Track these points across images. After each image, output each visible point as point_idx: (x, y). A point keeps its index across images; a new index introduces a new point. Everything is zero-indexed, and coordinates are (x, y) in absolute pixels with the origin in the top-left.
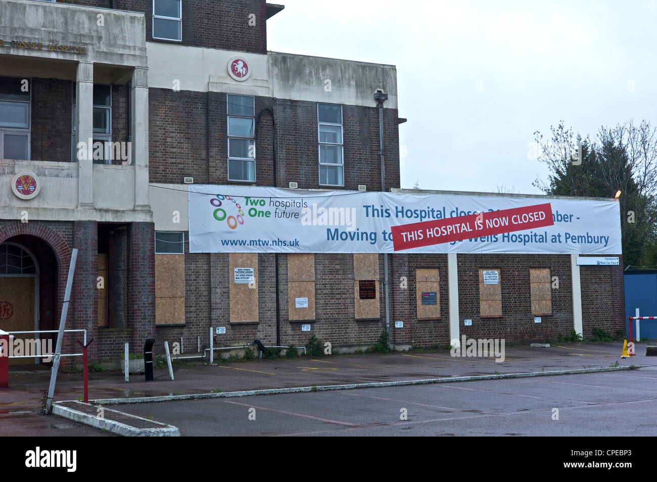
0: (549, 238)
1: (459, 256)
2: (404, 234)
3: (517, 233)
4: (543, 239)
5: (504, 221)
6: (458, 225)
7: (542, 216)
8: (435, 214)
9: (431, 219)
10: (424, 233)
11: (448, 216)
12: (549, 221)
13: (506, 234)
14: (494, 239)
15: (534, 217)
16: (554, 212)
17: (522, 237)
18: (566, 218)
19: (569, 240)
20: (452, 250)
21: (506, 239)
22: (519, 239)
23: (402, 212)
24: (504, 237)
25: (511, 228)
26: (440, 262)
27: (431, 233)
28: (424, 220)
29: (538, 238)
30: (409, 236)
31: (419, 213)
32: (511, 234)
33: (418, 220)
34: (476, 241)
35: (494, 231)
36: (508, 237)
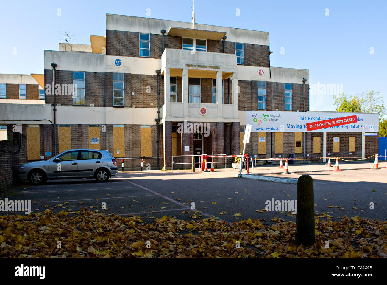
0: (356, 126)
1: (327, 133)
2: (310, 126)
3: (345, 125)
4: (353, 127)
5: (341, 121)
6: (327, 123)
7: (353, 119)
8: (320, 119)
9: (319, 121)
10: (317, 125)
11: (324, 120)
12: (356, 121)
13: (342, 125)
14: (338, 127)
15: (351, 120)
16: (357, 118)
17: (347, 126)
18: (361, 120)
19: (362, 127)
20: (325, 131)
21: (342, 127)
22: (346, 127)
23: (310, 118)
24: (341, 126)
25: (344, 123)
26: (321, 135)
27: (319, 125)
28: (317, 121)
29: (352, 126)
30: (312, 126)
31: (315, 119)
32: (344, 125)
33: (315, 121)
34: (333, 128)
35: (338, 125)
36: (343, 126)
